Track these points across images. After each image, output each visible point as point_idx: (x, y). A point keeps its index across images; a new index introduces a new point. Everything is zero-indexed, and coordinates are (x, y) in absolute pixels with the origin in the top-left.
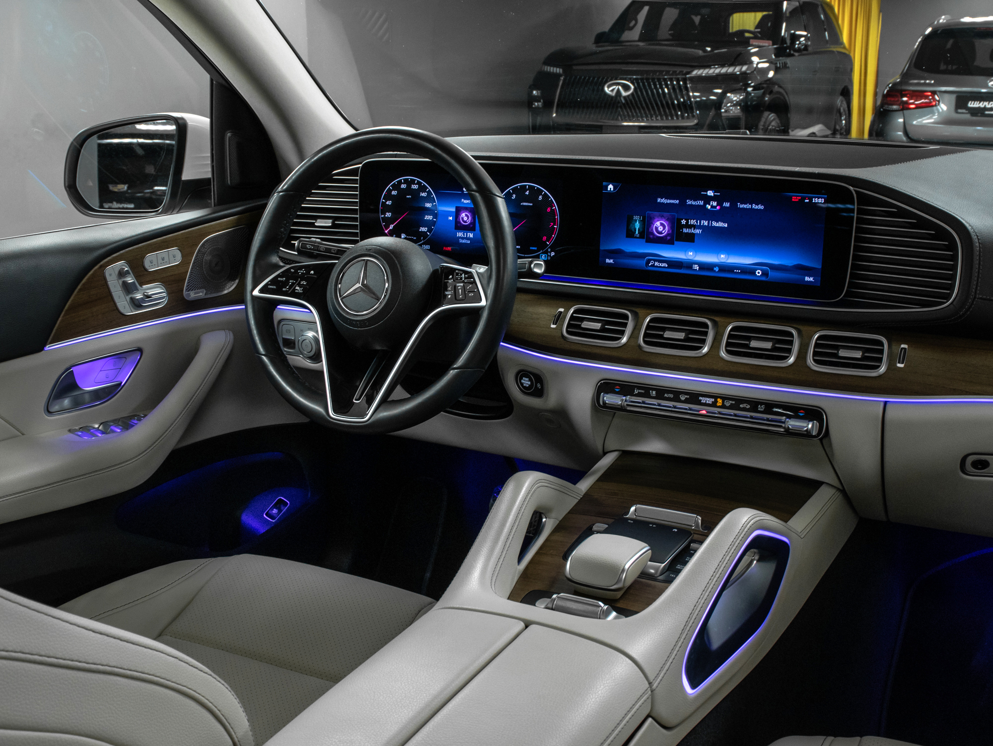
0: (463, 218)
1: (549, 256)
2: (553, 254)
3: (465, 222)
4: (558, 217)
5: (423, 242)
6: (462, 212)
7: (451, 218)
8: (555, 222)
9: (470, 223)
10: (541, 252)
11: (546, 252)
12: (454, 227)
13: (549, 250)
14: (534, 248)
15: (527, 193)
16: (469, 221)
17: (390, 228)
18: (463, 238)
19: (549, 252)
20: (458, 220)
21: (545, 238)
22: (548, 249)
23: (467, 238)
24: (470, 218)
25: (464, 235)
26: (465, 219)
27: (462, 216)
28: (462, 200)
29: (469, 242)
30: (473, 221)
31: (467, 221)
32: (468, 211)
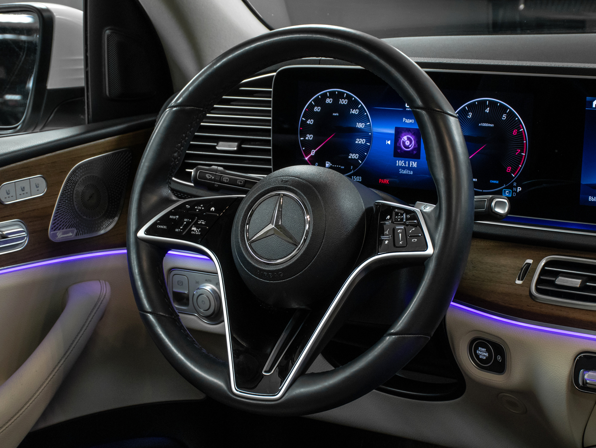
0: (404, 143)
1: (515, 192)
2: (519, 189)
3: (407, 147)
4: (526, 142)
5: (352, 172)
6: (403, 134)
7: (389, 142)
8: (523, 148)
9: (414, 149)
10: (504, 186)
11: (511, 187)
12: (393, 153)
13: (515, 184)
14: (495, 182)
15: (487, 110)
16: (412, 147)
17: (312, 154)
18: (404, 168)
19: (515, 187)
20: (398, 144)
21: (509, 169)
22: (513, 183)
23: (409, 168)
24: (413, 142)
25: (405, 164)
26: (407, 143)
27: (403, 139)
28: (404, 119)
29: (412, 173)
30: (417, 146)
31: (410, 146)
32: (411, 134)
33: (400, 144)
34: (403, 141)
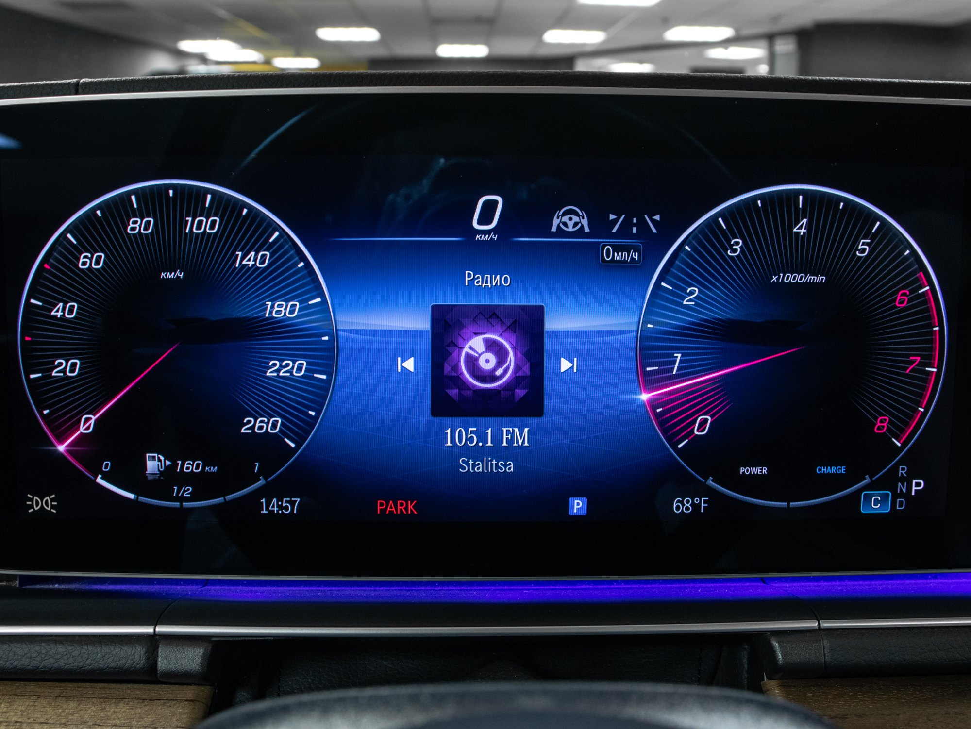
0: (472, 362)
1: (902, 495)
2: (917, 485)
3: (490, 377)
4: (942, 328)
5: (261, 482)
6: (465, 332)
7: (410, 364)
8: (931, 349)
9: (517, 381)
10: (867, 480)
11: (888, 482)
12: (428, 402)
13: (902, 471)
14: (833, 470)
15: (801, 228)
16: (507, 373)
17: (82, 430)
18: (477, 453)
19: (902, 480)
20: (447, 369)
21: (882, 424)
22: (895, 468)
23: (498, 452)
24: (511, 355)
25: (483, 437)
26: (487, 362)
27: (466, 349)
28: (469, 275)
29: (511, 468)
30: (526, 370)
31: (498, 373)
32: (499, 327)
33: (456, 367)
34: (467, 355)
